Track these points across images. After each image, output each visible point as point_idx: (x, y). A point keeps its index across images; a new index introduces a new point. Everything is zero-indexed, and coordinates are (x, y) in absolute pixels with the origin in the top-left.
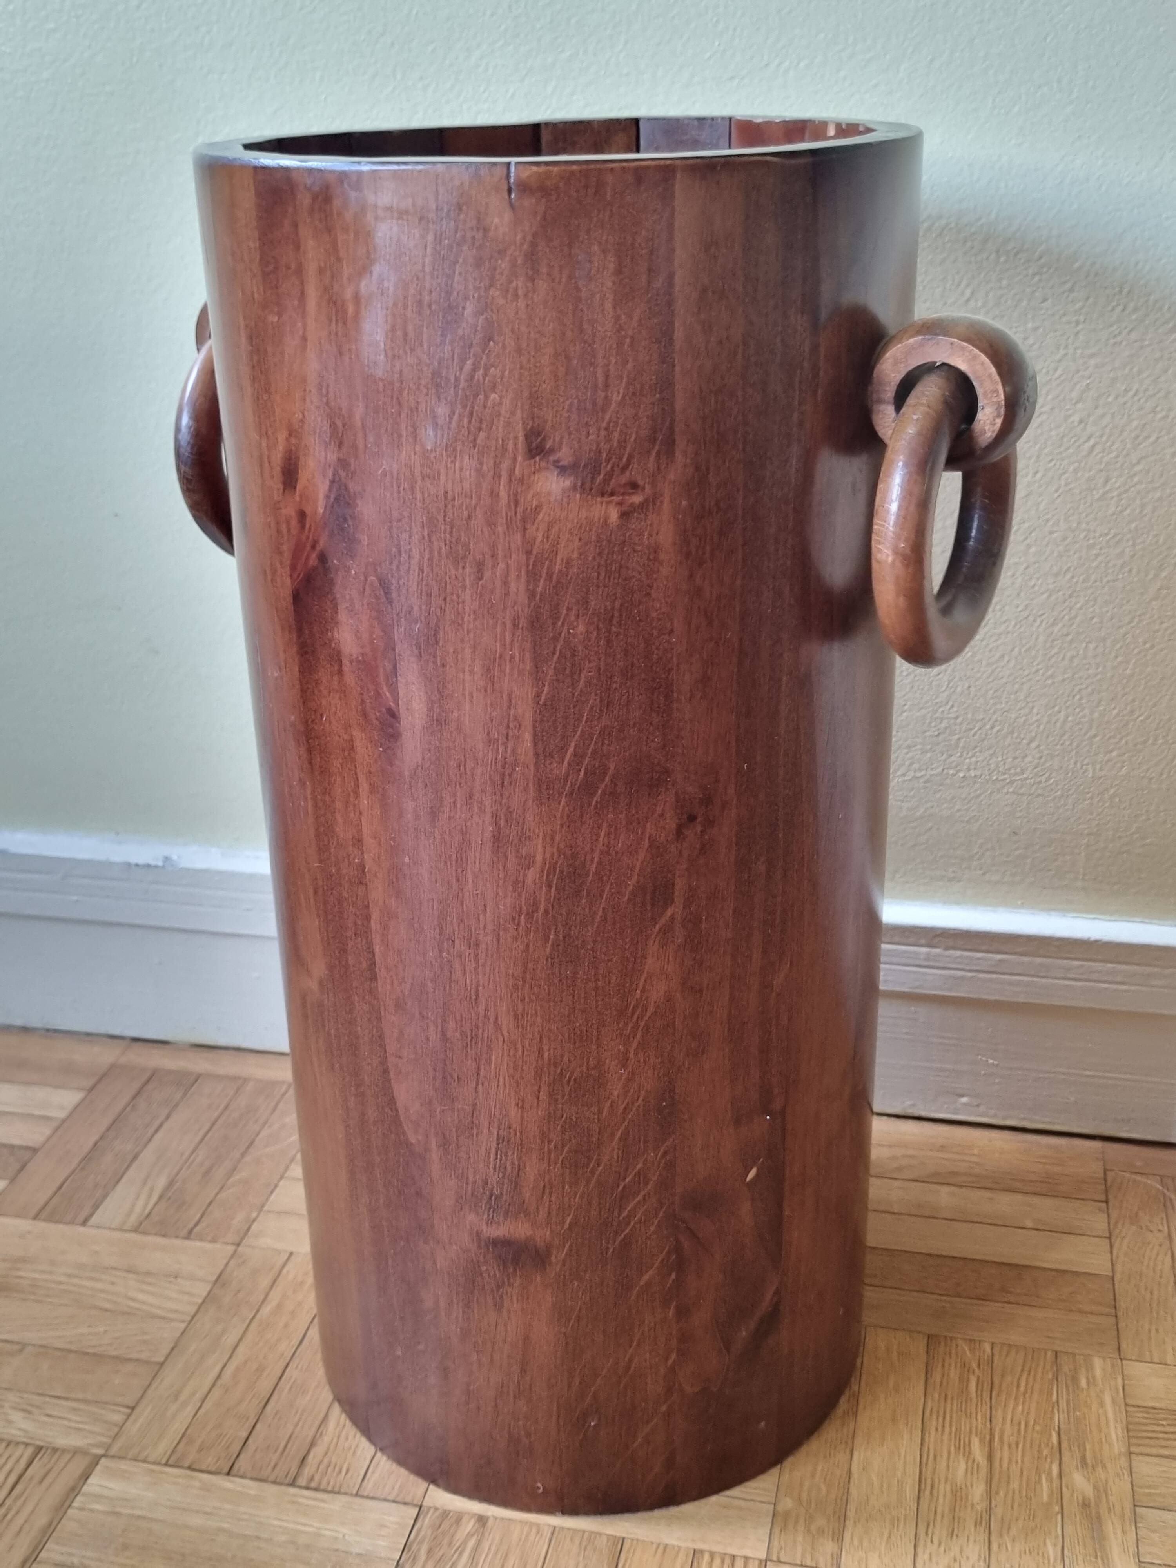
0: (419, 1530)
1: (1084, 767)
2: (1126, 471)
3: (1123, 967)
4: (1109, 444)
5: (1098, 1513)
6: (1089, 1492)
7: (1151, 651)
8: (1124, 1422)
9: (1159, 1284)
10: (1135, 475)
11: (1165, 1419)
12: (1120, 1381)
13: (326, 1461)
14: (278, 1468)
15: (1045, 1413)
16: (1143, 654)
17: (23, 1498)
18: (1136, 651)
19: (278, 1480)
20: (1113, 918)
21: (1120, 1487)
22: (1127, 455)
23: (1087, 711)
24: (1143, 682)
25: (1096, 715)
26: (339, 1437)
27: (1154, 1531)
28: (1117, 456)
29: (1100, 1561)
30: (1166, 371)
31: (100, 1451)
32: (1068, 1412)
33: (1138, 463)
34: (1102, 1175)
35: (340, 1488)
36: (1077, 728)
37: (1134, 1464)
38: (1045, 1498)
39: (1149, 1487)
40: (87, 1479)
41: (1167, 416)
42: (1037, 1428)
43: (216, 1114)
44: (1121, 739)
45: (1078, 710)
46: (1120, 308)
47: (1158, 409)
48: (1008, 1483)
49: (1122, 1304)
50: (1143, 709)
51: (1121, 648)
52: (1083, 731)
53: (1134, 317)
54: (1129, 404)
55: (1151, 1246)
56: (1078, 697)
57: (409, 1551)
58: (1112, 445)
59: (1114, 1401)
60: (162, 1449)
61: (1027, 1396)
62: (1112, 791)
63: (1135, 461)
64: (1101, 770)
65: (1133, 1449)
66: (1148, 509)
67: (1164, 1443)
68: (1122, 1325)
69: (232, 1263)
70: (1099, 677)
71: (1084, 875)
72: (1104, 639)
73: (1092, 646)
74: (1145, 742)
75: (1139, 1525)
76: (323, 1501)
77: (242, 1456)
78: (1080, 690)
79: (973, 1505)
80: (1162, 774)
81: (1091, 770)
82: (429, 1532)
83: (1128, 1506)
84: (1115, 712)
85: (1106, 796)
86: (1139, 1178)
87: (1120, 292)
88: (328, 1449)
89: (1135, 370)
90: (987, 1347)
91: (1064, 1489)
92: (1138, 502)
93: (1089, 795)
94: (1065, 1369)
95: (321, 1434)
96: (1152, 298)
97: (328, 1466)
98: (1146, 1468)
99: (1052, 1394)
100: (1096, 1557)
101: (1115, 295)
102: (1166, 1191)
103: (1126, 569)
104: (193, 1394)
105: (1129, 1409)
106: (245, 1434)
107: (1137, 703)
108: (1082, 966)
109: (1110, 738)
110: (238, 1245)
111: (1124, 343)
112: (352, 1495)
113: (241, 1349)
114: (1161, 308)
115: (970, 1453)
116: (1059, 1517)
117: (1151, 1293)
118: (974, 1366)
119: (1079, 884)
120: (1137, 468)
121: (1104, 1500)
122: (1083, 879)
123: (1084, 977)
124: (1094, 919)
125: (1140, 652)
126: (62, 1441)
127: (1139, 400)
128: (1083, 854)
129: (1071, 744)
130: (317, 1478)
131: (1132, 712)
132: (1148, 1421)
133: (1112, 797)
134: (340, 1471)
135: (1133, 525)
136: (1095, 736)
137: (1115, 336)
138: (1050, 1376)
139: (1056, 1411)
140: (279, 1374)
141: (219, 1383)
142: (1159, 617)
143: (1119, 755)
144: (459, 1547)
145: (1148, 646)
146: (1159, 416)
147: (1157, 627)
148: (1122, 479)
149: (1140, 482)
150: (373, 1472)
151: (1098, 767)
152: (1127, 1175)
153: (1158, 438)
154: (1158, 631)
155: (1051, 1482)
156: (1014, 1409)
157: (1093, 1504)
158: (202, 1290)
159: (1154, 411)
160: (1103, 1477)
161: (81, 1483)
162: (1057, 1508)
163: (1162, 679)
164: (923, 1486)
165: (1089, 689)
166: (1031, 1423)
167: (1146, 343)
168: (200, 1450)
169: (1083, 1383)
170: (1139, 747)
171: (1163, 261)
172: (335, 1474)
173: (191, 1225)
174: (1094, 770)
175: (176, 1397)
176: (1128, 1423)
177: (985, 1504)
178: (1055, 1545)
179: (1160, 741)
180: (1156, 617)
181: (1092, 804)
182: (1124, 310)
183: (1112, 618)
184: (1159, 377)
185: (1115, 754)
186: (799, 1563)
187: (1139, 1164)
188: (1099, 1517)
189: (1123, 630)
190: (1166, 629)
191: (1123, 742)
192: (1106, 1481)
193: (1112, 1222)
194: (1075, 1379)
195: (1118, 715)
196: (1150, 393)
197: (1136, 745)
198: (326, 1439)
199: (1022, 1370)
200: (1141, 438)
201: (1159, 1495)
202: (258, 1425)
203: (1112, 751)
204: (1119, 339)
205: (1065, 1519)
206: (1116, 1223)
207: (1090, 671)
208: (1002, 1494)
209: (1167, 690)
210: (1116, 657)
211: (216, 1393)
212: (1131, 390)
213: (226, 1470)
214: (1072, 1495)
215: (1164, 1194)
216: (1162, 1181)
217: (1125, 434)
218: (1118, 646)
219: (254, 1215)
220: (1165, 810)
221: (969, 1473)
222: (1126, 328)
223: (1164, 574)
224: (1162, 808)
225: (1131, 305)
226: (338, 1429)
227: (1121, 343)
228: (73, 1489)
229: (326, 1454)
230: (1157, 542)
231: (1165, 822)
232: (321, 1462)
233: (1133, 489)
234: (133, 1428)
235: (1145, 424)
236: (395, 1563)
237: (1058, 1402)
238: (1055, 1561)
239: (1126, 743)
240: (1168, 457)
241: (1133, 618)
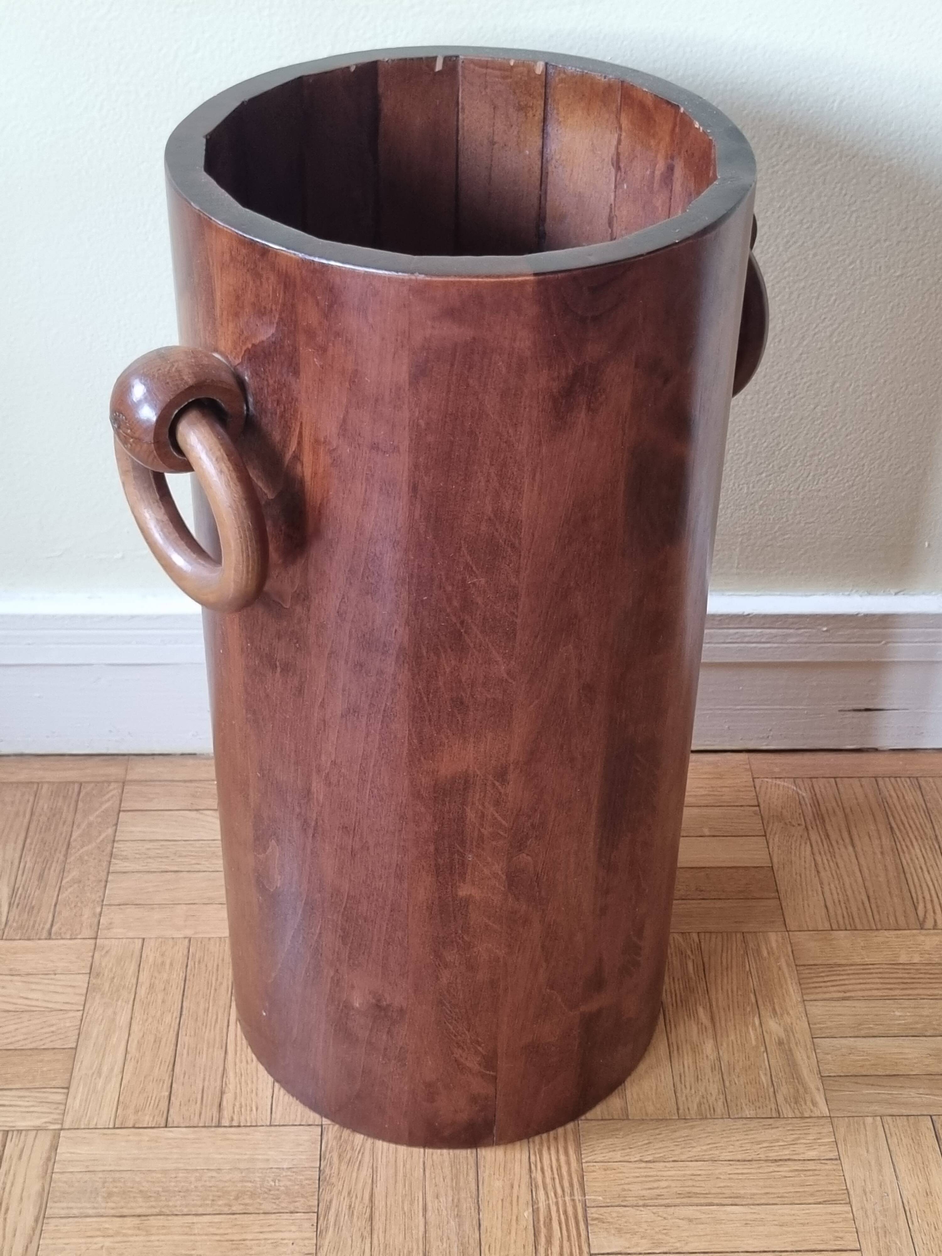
0: (327, 1143)
1: (741, 486)
2: (779, 268)
3: (768, 631)
4: (766, 247)
5: (789, 1047)
6: (783, 1035)
7: (793, 400)
8: (797, 979)
9: (805, 868)
10: (785, 270)
11: (823, 972)
12: (790, 949)
13: (237, 1104)
14: (203, 1116)
15: (743, 981)
16: (786, 402)
17: (12, 1172)
18: (782, 400)
19: (207, 1125)
20: (759, 593)
21: (801, 1026)
22: (780, 255)
23: (744, 445)
24: (787, 422)
25: (751, 447)
26: (240, 1084)
27: (828, 1054)
28: (772, 257)
29: (796, 1081)
30: (811, 193)
31: (58, 1127)
32: (759, 977)
33: (788, 262)
34: (752, 783)
35: (256, 1122)
36: (735, 458)
37: (807, 1008)
38: (754, 1043)
39: (819, 1023)
40: (56, 1150)
41: (811, 226)
42: (740, 993)
43: (26, 821)
44: (769, 464)
45: (737, 445)
46: (778, 146)
47: (805, 221)
48: (728, 1036)
49: (782, 889)
50: (786, 442)
51: (771, 397)
52: (741, 460)
53: (788, 152)
54: (782, 217)
55: (795, 838)
56: (737, 435)
57: (325, 1159)
58: (769, 248)
59: (788, 965)
60: (106, 1116)
61: (729, 969)
62: (761, 502)
63: (786, 260)
64: (753, 487)
65: (805, 998)
66: (795, 295)
67: (825, 990)
68: (784, 904)
69: (97, 955)
70: (754, 419)
71: (739, 564)
72: (758, 392)
73: (749, 397)
74: (786, 466)
75: (817, 1051)
76: (248, 1134)
77: (171, 1111)
78: (739, 431)
79: (707, 1057)
80: (798, 488)
81: (746, 488)
82: (334, 1144)
83: (808, 1040)
84: (765, 445)
85: (757, 507)
86: (778, 782)
87: (779, 133)
88: (236, 1093)
89: (788, 191)
90: (695, 936)
91: (765, 1033)
92: (787, 290)
93: (743, 507)
94: (751, 945)
95: (226, 1084)
96: (802, 138)
97: (241, 1107)
98: (817, 1010)
99: (745, 966)
100: (793, 1078)
101: (775, 135)
102: (799, 790)
103: (777, 340)
104: (112, 1070)
105: (798, 968)
106: (167, 1094)
107: (781, 438)
108: (737, 633)
109: (761, 463)
110: (96, 938)
111: (780, 172)
112: (267, 1126)
113: (135, 1027)
114: (809, 146)
115: (698, 1019)
116: (765, 1054)
117: (801, 876)
118: (689, 952)
119: (734, 571)
120: (787, 265)
121: (792, 1038)
122: (737, 568)
123: (739, 640)
124: (746, 595)
125: (784, 401)
126: (21, 1124)
127: (790, 215)
128: (738, 549)
129: (731, 470)
130: (235, 1118)
131: (778, 444)
132: (812, 975)
133: (761, 507)
134: (251, 1110)
135: (783, 308)
136: (750, 463)
137: (774, 167)
138: (742, 952)
139: (750, 978)
140: (174, 1041)
141: (129, 1056)
142: (800, 375)
143: (766, 476)
144: (360, 1150)
145: (791, 395)
146: (805, 227)
147: (798, 382)
148: (776, 273)
149: (789, 275)
150: (277, 1106)
151: (751, 485)
152: (770, 780)
153: (804, 243)
154: (799, 384)
155: (756, 1030)
156: (722, 981)
157: (785, 1041)
158: (82, 981)
159: (801, 222)
160: (789, 1021)
161: (53, 1154)
162: (763, 1049)
163: (802, 419)
164: (672, 1049)
165: (746, 429)
166: (735, 989)
167: (797, 172)
168: (136, 1112)
169: (765, 954)
170: (782, 469)
171: (811, 112)
172: (248, 1112)
173: (48, 926)
174: (748, 488)
175: (99, 1074)
176: (799, 979)
177: (715, 1054)
178: (766, 1074)
179: (799, 464)
180: (798, 374)
181: (745, 513)
182: (781, 147)
183: (765, 377)
184: (806, 197)
185: (764, 475)
186: (600, 1118)
187: (777, 770)
188: (790, 1050)
189: (773, 385)
190: (805, 383)
191: (771, 466)
192: (792, 1024)
193: (765, 822)
194: (758, 951)
195: (767, 447)
196: (798, 209)
197: (780, 468)
198: (231, 1087)
199: (722, 951)
200: (791, 243)
201: (827, 1028)
202: (174, 1085)
203: (762, 473)
204: (776, 168)
205: (770, 1056)
206: (768, 823)
207: (748, 416)
208: (725, 1045)
209: (805, 427)
210: (767, 405)
211: (129, 1067)
212: (784, 207)
213: (163, 1124)
214: (771, 1037)
215: (798, 794)
216: (795, 782)
217: (779, 240)
218: (768, 397)
219: (98, 910)
220: (800, 514)
221: (701, 1033)
222: (782, 161)
223: (805, 343)
224: (798, 512)
225: (786, 143)
226: (237, 1079)
227: (777, 172)
228: (48, 1159)
229: (236, 1098)
230: (801, 319)
231: (799, 522)
232: (234, 1105)
233: (783, 281)
234: (75, 1102)
235: (794, 233)
236: (318, 1169)
237: (750, 970)
238: (768, 1085)
239: (773, 466)
240: (811, 256)
241: (780, 376)
